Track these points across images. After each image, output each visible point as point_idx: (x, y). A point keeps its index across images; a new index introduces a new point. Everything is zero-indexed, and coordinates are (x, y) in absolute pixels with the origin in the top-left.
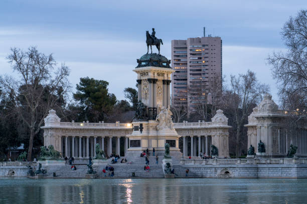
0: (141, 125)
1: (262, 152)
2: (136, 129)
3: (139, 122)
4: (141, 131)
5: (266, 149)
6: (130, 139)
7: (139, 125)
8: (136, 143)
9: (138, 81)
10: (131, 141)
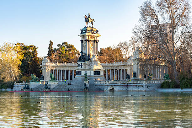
0: (81, 63)
1: (134, 77)
2: (79, 65)
3: (81, 62)
4: (81, 66)
5: (137, 75)
6: (77, 71)
7: (80, 64)
8: (79, 73)
9: (81, 41)
10: (77, 72)
